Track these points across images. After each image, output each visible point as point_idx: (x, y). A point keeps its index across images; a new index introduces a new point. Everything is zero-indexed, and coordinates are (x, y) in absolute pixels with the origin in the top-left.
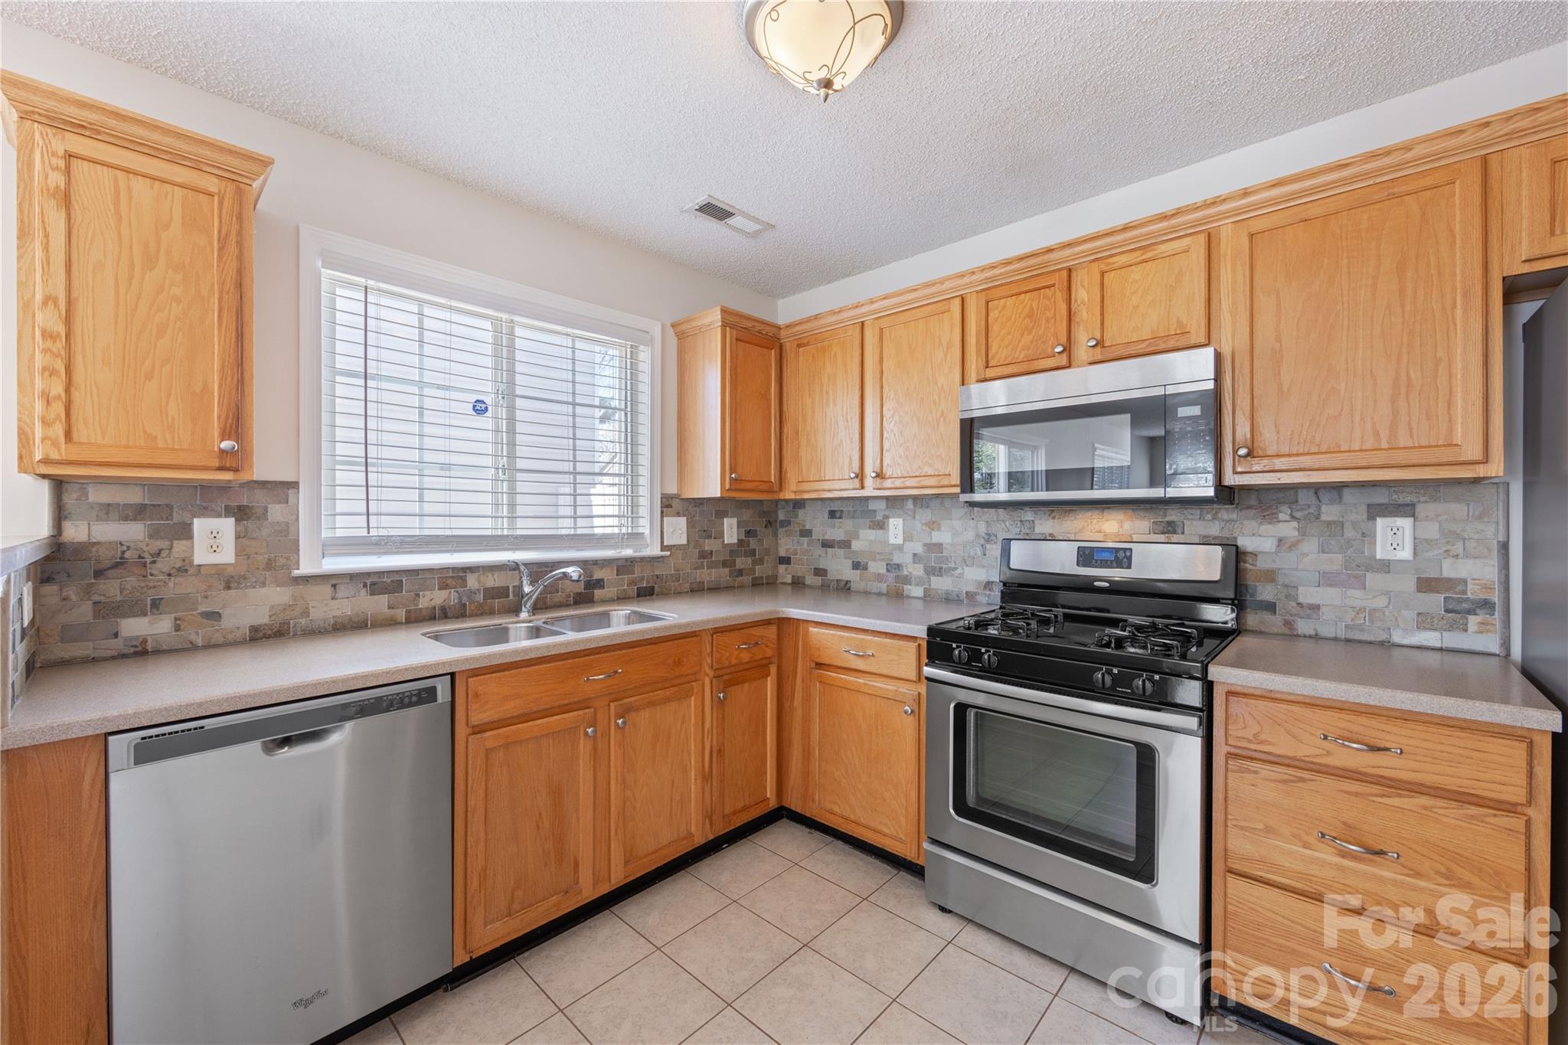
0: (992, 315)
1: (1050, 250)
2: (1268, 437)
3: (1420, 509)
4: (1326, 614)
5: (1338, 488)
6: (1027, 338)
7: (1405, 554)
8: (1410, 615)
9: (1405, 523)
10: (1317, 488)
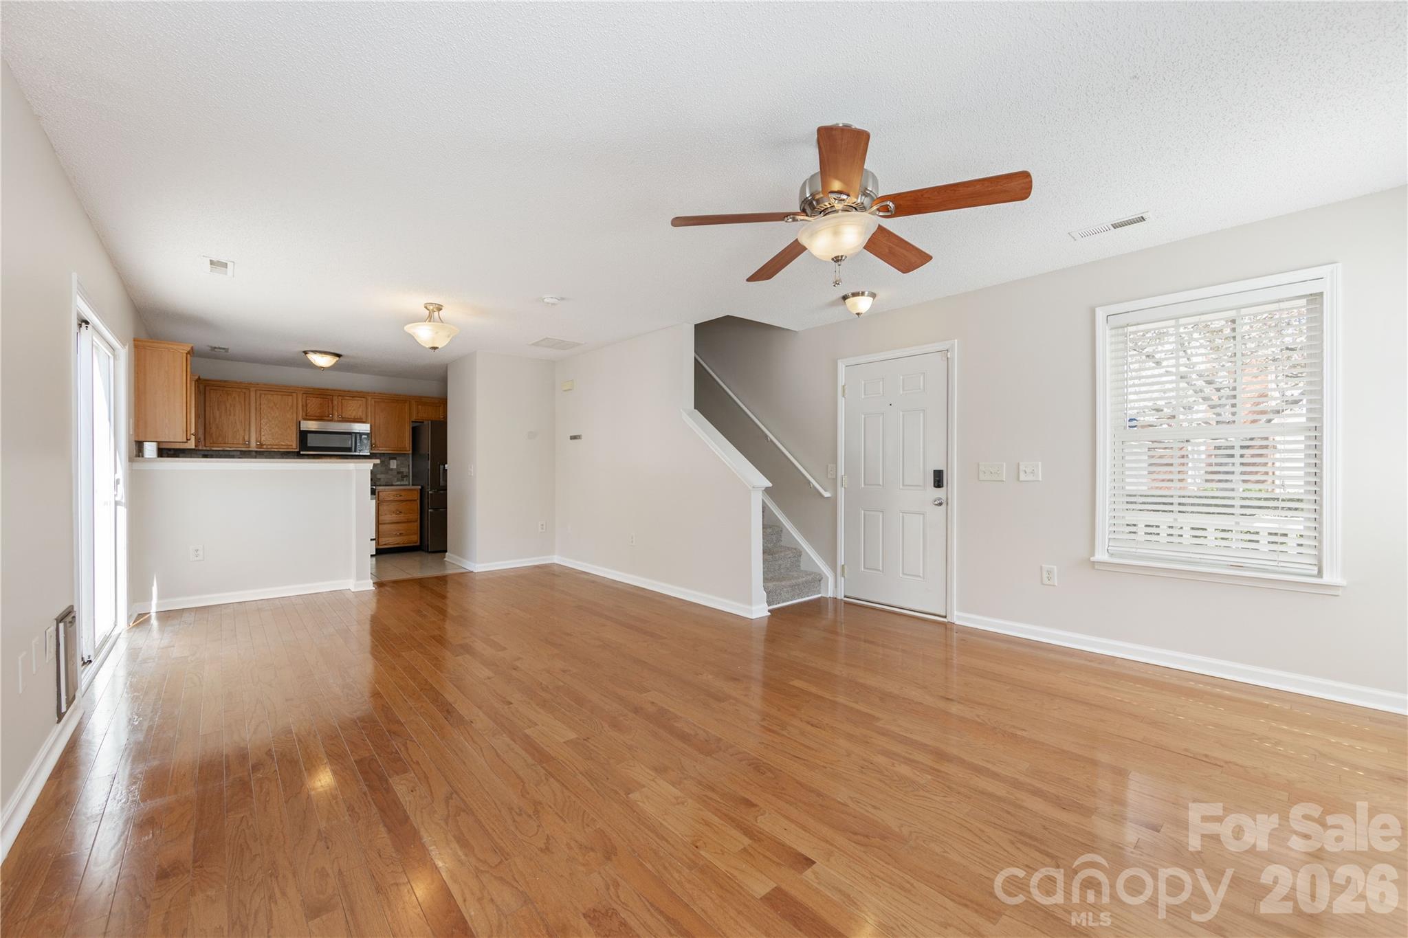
0: (308, 401)
1: (328, 390)
2: (378, 442)
3: (398, 458)
4: (382, 480)
5: (384, 454)
6: (319, 411)
7: (395, 467)
8: (396, 479)
9: (395, 461)
10: (380, 454)
